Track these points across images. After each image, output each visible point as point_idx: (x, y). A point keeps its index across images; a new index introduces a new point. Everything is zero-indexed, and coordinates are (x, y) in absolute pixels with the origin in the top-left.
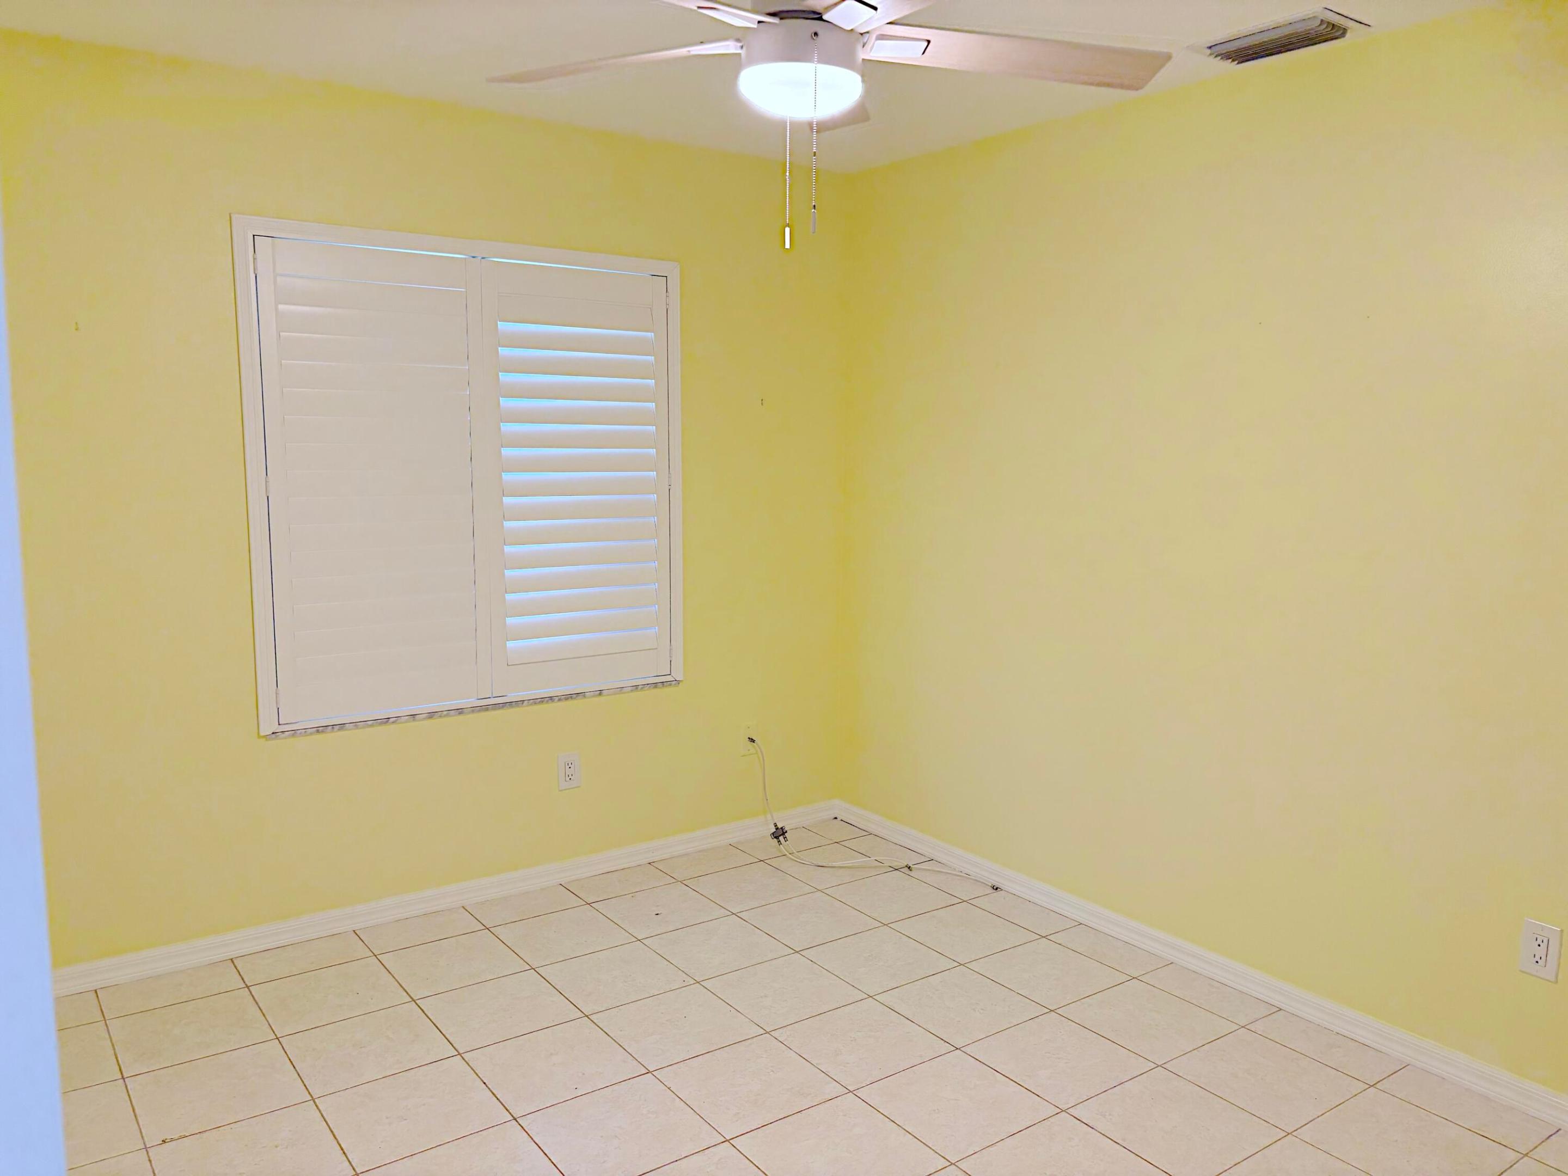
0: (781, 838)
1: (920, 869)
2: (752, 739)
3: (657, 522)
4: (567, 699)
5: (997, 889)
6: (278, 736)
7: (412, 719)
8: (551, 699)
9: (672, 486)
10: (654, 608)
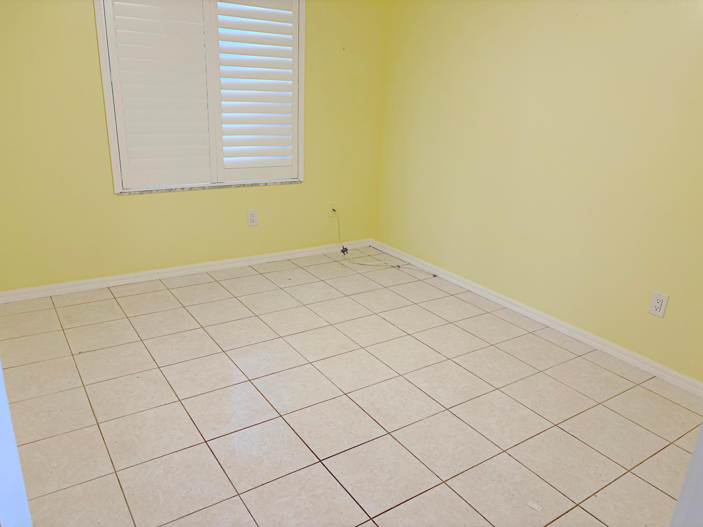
0: (345, 252)
1: (403, 267)
2: (334, 210)
3: (293, 105)
4: (251, 186)
5: (435, 276)
6: (123, 194)
7: (182, 190)
8: (244, 185)
9: (300, 88)
10: (291, 146)
